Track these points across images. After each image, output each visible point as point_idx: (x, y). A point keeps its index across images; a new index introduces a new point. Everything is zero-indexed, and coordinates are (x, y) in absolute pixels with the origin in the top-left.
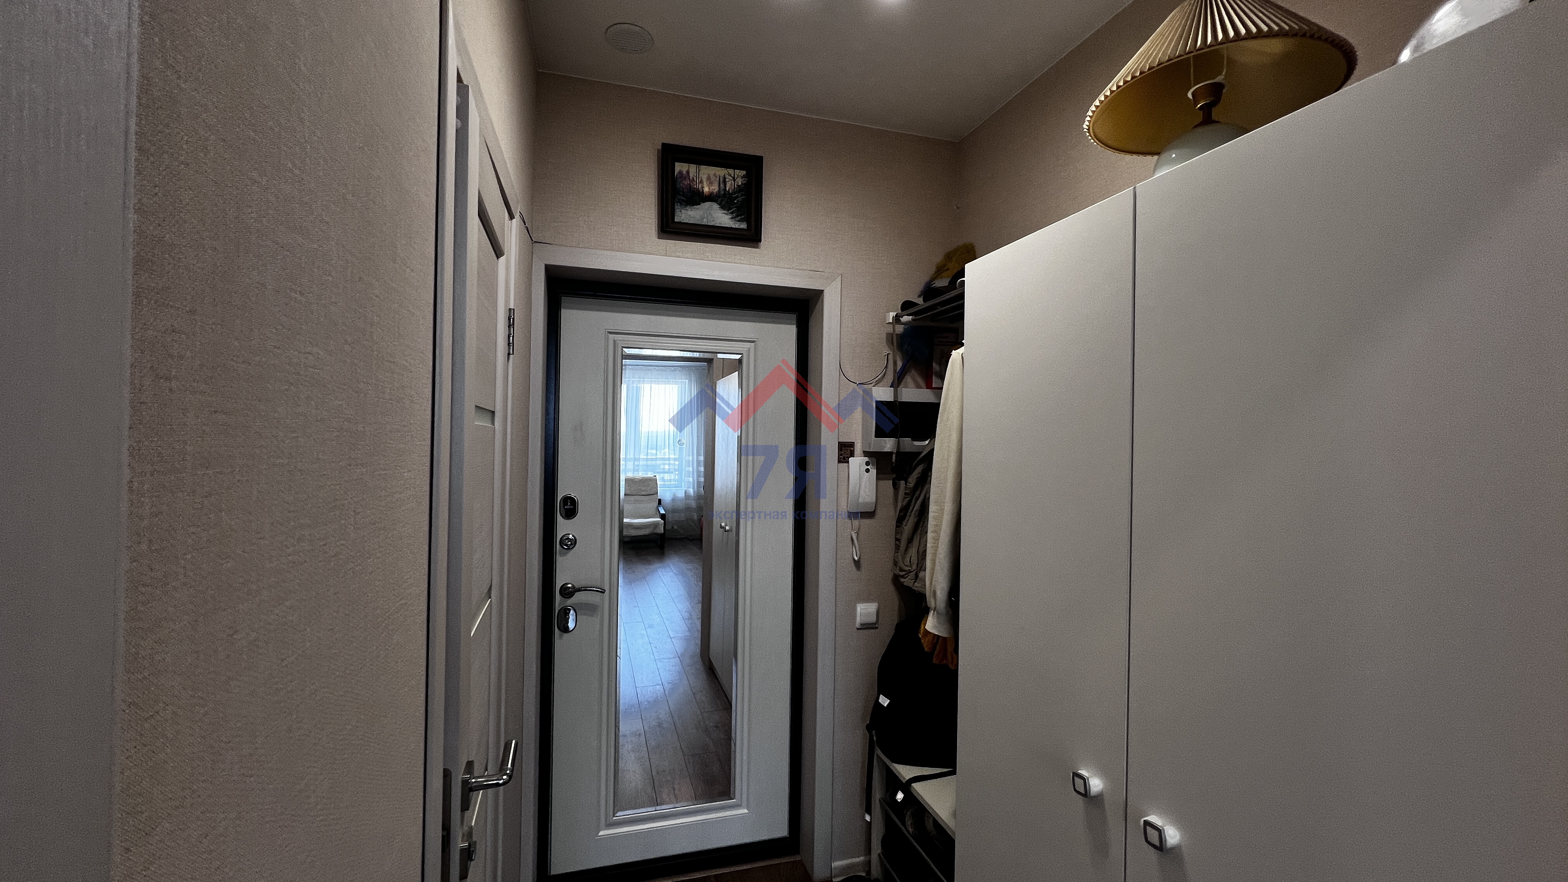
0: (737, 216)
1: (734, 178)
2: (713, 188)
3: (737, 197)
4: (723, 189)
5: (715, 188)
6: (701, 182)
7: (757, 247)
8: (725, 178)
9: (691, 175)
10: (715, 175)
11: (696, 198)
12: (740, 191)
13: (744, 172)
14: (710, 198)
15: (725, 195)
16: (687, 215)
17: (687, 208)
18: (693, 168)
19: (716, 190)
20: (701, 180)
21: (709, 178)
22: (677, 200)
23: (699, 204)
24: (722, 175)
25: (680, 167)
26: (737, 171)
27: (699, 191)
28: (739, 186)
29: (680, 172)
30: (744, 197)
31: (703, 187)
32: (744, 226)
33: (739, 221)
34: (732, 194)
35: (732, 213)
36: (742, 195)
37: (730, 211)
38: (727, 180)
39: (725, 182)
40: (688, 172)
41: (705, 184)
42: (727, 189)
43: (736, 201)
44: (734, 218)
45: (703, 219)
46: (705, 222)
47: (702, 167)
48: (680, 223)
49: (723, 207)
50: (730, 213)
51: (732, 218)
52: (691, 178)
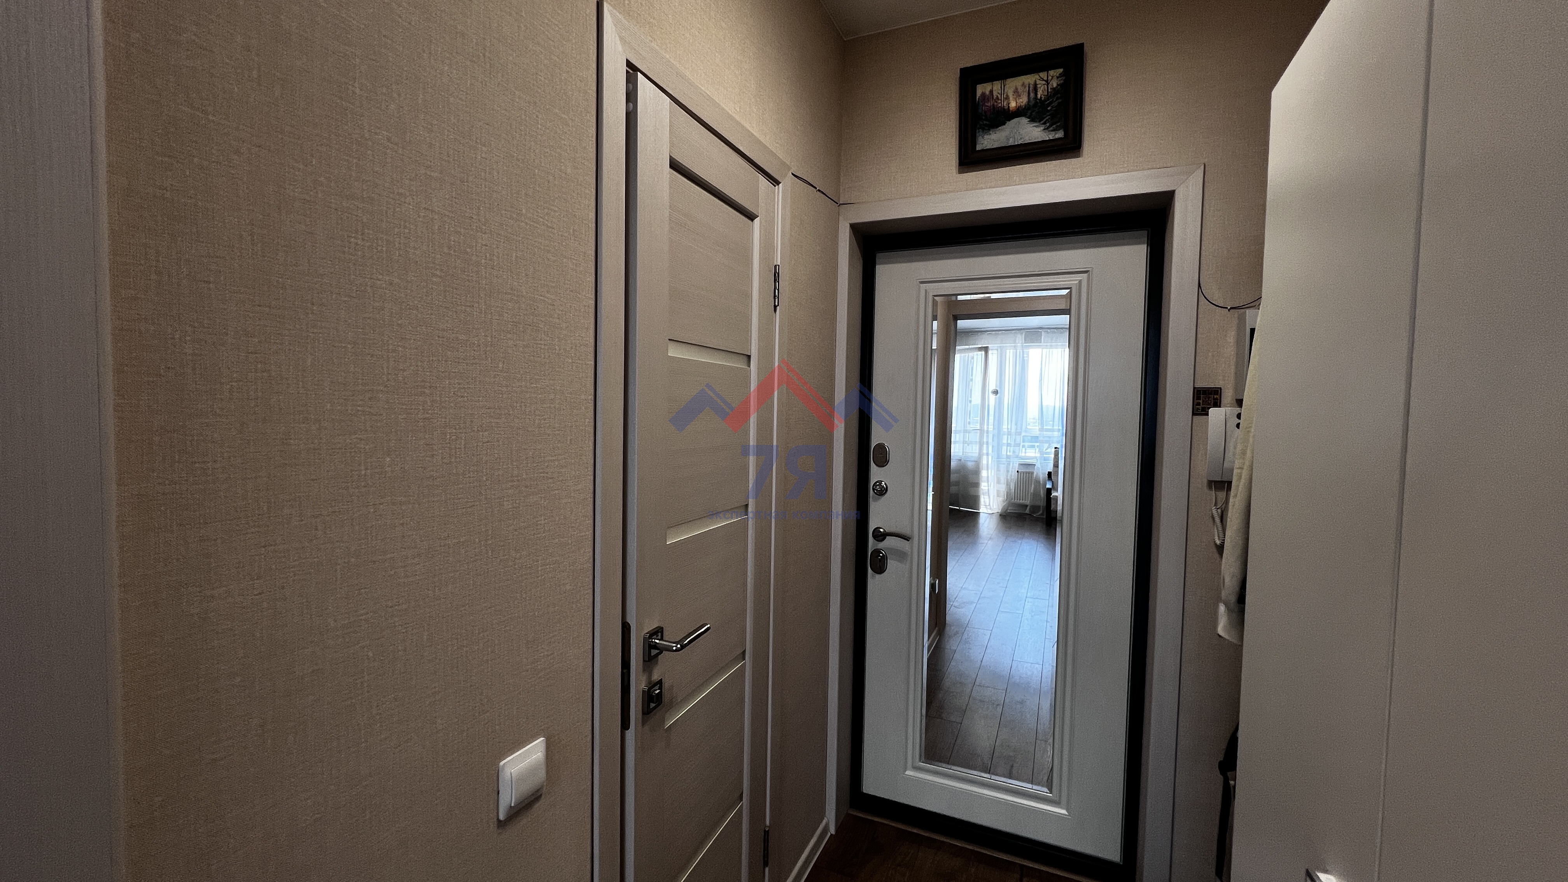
0: (1051, 126)
1: (1047, 81)
2: (1021, 100)
3: (1051, 103)
4: (1033, 99)
5: (1024, 100)
6: (1007, 98)
7: (1078, 156)
8: (1035, 85)
9: (995, 94)
10: (1023, 84)
11: (1001, 117)
12: (1054, 95)
13: (1062, 70)
14: (1019, 113)
15: (1036, 103)
16: (989, 140)
17: (991, 132)
18: (997, 86)
19: (1024, 103)
20: (1007, 96)
21: (1016, 91)
22: (978, 126)
23: (1004, 124)
24: (1032, 82)
25: (982, 89)
26: (1051, 73)
27: (1004, 109)
28: (1053, 89)
29: (983, 94)
30: (1060, 101)
31: (1009, 104)
32: (1060, 134)
33: (1052, 131)
34: (1045, 100)
35: (1045, 123)
36: (1057, 99)
37: (1042, 122)
38: (1039, 86)
39: (1036, 89)
40: (991, 92)
41: (1011, 98)
42: (1039, 96)
43: (1049, 108)
44: (1048, 128)
45: (1008, 139)
46: (1011, 142)
47: (1009, 81)
48: (983, 150)
49: (1033, 120)
50: (1043, 124)
51: (1044, 129)
52: (995, 97)
